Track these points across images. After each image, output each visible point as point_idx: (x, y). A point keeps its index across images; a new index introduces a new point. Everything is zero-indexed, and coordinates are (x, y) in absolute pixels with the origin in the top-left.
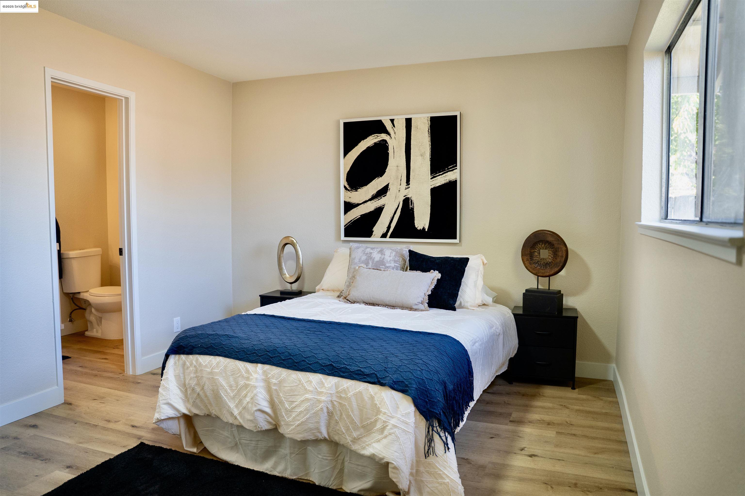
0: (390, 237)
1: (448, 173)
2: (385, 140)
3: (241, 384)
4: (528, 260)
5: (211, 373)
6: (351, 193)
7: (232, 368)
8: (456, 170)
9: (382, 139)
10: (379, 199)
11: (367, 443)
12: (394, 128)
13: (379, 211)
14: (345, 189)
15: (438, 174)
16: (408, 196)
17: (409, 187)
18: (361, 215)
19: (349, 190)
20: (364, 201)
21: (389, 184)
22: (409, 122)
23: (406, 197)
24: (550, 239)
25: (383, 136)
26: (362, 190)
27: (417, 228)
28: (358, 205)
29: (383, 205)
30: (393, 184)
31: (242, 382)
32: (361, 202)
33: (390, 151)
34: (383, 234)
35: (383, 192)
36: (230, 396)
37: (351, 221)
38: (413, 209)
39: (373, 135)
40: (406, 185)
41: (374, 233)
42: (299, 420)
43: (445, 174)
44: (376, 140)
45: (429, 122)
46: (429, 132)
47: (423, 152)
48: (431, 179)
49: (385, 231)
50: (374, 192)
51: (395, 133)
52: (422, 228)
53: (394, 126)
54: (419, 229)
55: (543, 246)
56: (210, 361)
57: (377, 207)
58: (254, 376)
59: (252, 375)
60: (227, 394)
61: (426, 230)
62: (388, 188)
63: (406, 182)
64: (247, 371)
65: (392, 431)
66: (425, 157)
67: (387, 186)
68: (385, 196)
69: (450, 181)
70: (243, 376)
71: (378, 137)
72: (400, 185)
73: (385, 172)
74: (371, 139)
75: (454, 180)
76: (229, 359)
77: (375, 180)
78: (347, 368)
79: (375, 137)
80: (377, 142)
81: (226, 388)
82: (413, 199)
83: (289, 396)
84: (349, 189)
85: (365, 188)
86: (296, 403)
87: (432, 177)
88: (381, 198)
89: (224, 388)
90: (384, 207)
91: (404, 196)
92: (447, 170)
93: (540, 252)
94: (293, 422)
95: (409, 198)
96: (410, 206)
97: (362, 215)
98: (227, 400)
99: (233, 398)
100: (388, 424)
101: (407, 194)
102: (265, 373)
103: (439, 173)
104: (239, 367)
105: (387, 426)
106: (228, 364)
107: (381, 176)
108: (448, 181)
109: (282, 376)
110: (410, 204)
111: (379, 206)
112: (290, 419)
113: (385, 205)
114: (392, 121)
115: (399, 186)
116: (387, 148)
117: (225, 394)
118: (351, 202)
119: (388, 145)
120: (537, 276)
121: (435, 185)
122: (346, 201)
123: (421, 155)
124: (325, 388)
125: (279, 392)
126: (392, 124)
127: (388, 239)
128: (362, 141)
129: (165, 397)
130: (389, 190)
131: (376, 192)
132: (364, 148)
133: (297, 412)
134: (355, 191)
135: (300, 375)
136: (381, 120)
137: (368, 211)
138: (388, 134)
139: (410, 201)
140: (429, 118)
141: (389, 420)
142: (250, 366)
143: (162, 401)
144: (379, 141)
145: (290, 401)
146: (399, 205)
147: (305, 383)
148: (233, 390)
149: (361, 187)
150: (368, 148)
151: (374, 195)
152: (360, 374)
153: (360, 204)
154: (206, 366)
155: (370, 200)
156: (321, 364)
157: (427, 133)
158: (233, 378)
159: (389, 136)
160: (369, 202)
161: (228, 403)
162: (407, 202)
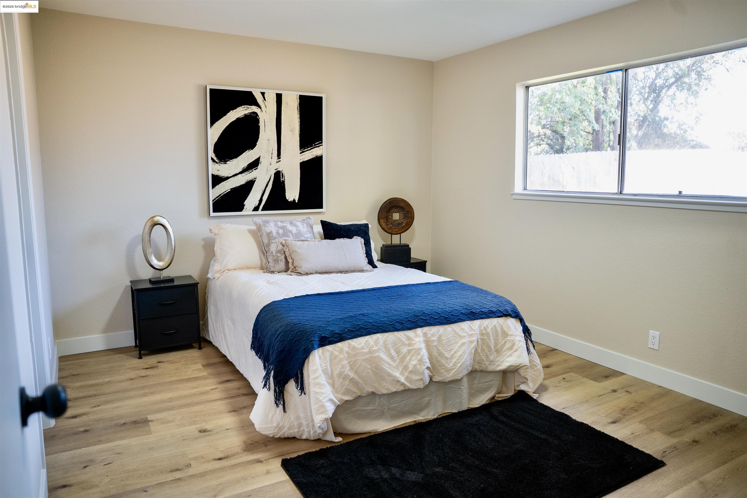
0: (262, 210)
1: (315, 148)
2: (256, 112)
3: (404, 351)
4: (385, 222)
5: (370, 352)
6: (220, 165)
7: (392, 341)
8: (322, 146)
9: (253, 111)
10: (250, 172)
11: (501, 361)
12: (265, 101)
13: (250, 184)
14: (213, 161)
15: (306, 150)
16: (279, 170)
17: (280, 161)
18: (231, 189)
19: (216, 163)
20: (234, 173)
21: (260, 157)
22: (279, 97)
23: (277, 170)
24: (402, 204)
25: (254, 109)
26: (231, 162)
27: (288, 200)
28: (228, 178)
29: (255, 179)
30: (264, 157)
31: (405, 350)
32: (231, 175)
33: (261, 124)
34: (255, 207)
35: (254, 164)
36: (393, 367)
37: (220, 195)
38: (284, 181)
39: (243, 106)
40: (277, 159)
41: (245, 207)
42: (459, 363)
43: (312, 150)
44: (247, 112)
45: (298, 100)
46: (298, 109)
47: (293, 127)
48: (300, 153)
49: (257, 205)
50: (245, 165)
51: (266, 107)
52: (292, 200)
53: (265, 100)
54: (289, 200)
55: (395, 210)
56: (367, 341)
57: (249, 180)
58: (416, 340)
59: (413, 340)
60: (389, 367)
61: (297, 202)
62: (260, 161)
63: (277, 156)
64: (409, 338)
65: (520, 345)
66: (295, 132)
67: (259, 159)
68: (257, 169)
69: (316, 156)
70: (405, 344)
71: (248, 108)
72: (272, 159)
73: (256, 145)
74: (241, 110)
75: (320, 155)
76: (388, 333)
77: (245, 152)
78: (482, 311)
79: (245, 108)
80: (247, 114)
81: (388, 361)
82: (283, 172)
83: (447, 347)
84: (217, 161)
85: (235, 161)
86: (454, 350)
87: (301, 152)
88: (252, 171)
89: (386, 362)
90: (255, 180)
91: (276, 170)
92: (314, 146)
93: (392, 215)
94: (454, 366)
95: (280, 171)
96: (281, 179)
97: (233, 188)
98: (391, 372)
99: (397, 368)
100: (515, 341)
101: (278, 168)
102: (425, 335)
103: (307, 148)
104: (399, 337)
105: (515, 343)
106: (387, 338)
107: (252, 149)
108: (315, 156)
109: (440, 332)
110: (281, 177)
111: (250, 180)
112: (451, 365)
113: (256, 178)
114: (263, 94)
115: (270, 160)
116: (258, 121)
117: (388, 367)
118: (219, 175)
119: (259, 118)
120: (391, 235)
121: (303, 160)
122: (214, 174)
123: (291, 131)
124: (473, 330)
125: (438, 346)
126: (262, 98)
127: (260, 212)
128: (231, 111)
129: (326, 394)
130: (261, 163)
131: (247, 165)
132: (234, 119)
133: (456, 357)
134: (224, 164)
135: (454, 327)
136: (251, 92)
137: (238, 185)
138: (259, 106)
139: (281, 175)
140: (299, 96)
141: (515, 338)
142: (409, 333)
143: (324, 400)
144: (249, 113)
145: (449, 350)
146: (270, 178)
147: (459, 331)
148: (394, 361)
149: (231, 160)
150: (238, 119)
151: (245, 168)
152: (491, 313)
153: (230, 177)
154: (363, 348)
155: (241, 173)
156: (465, 314)
157: (297, 110)
158: (393, 349)
159: (259, 109)
160: (240, 175)
161: (392, 373)
162: (278, 175)
